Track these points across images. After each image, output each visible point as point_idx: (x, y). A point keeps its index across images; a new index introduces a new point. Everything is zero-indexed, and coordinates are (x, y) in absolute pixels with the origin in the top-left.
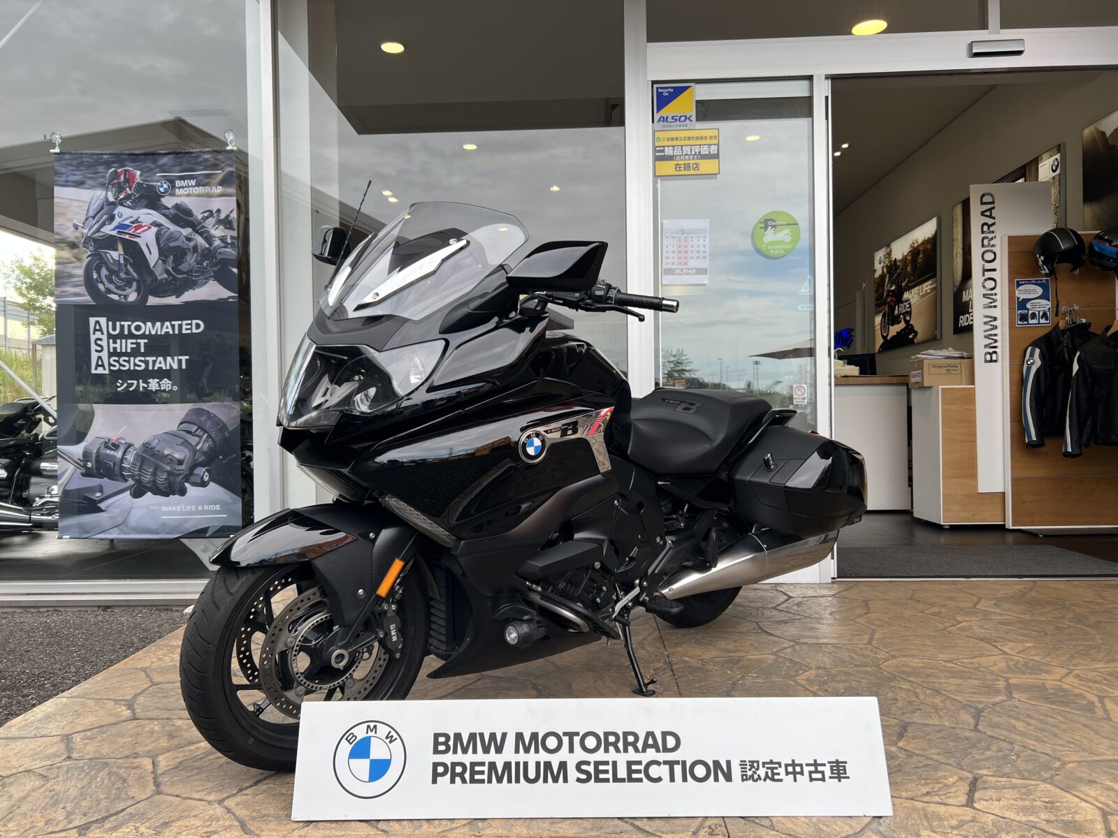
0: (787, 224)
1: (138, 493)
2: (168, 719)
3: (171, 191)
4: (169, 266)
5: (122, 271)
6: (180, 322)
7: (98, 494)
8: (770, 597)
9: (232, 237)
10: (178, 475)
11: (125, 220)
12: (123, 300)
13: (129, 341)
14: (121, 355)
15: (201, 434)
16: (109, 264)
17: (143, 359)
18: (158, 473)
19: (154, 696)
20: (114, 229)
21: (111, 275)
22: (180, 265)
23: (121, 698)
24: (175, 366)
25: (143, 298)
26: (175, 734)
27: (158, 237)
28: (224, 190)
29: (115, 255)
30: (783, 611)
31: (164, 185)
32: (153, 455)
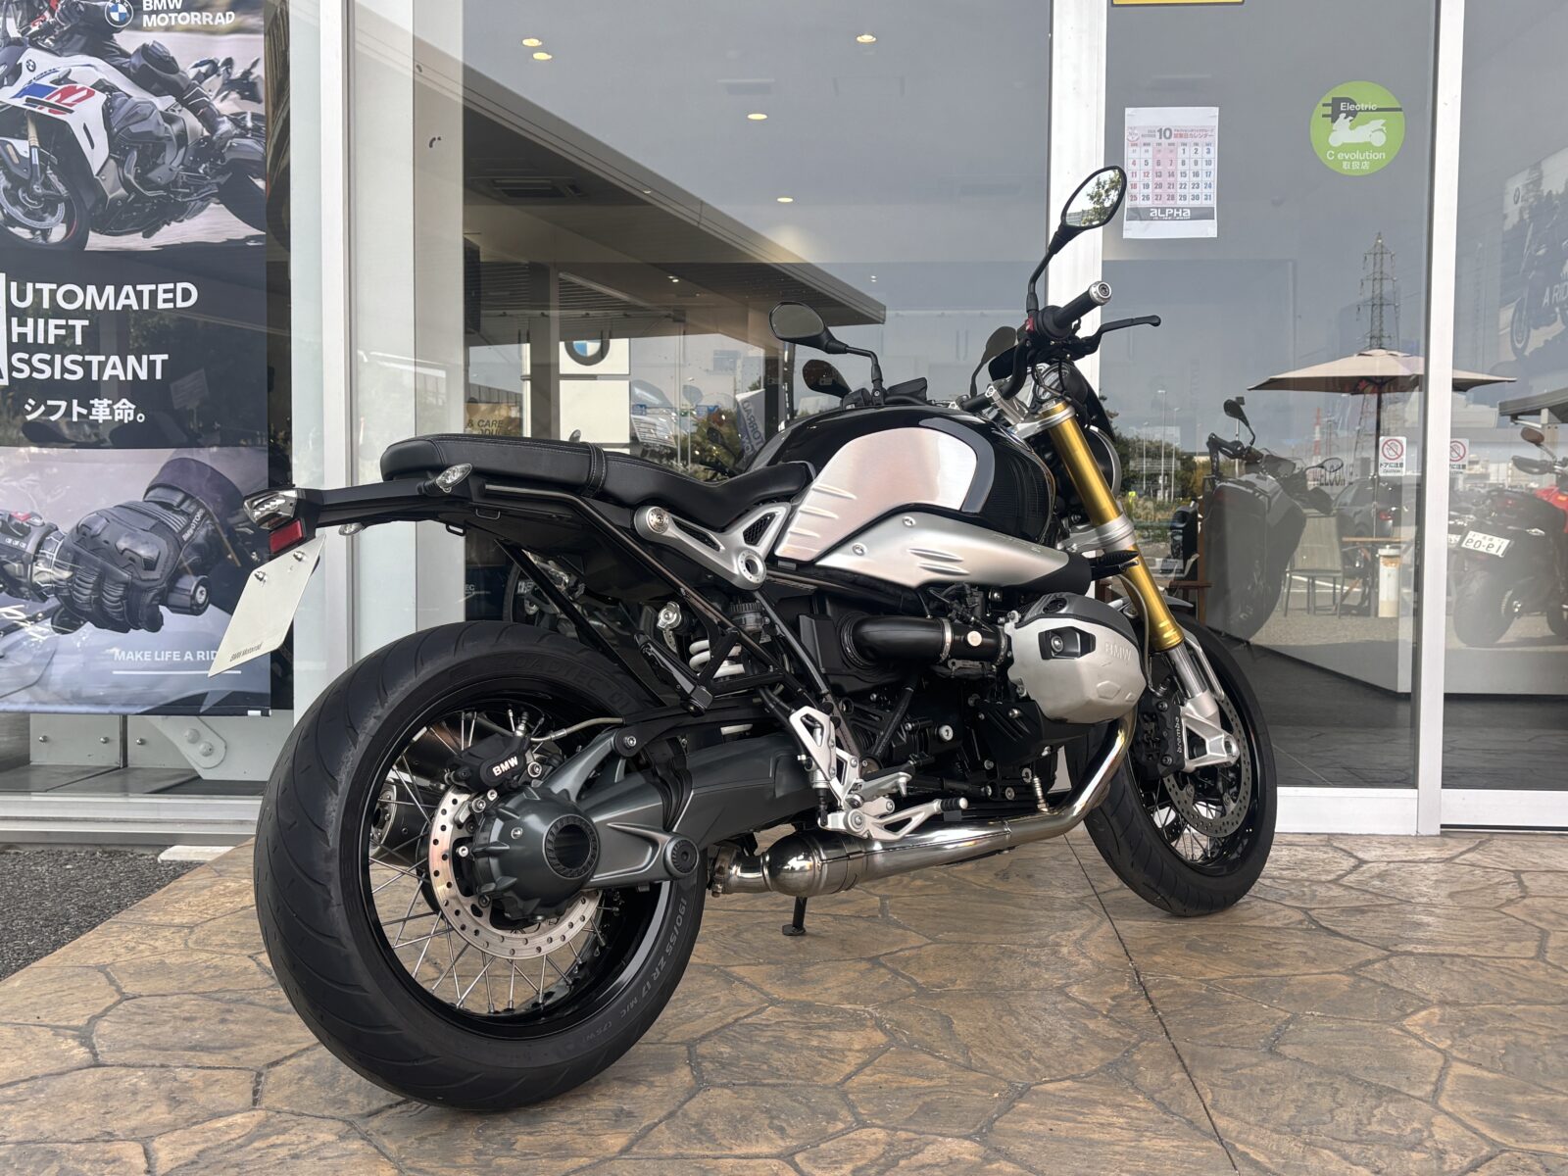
0: (1378, 110)
2: (162, 1066)
4: (129, 172)
5: (37, 180)
6: (153, 287)
8: (1323, 861)
9: (255, 117)
10: (150, 589)
11: (42, 76)
12: (40, 241)
13: (52, 322)
14: (35, 348)
15: (191, 510)
16: (10, 164)
17: (79, 358)
18: (107, 586)
19: (131, 1021)
20: (19, 95)
21: (15, 188)
22: (151, 170)
23: (65, 1023)
24: (143, 375)
25: (76, 240)
26: (180, 1097)
27: (108, 112)
28: (240, 19)
29: (22, 147)
30: (1352, 888)
31: (120, 6)
32: (94, 551)
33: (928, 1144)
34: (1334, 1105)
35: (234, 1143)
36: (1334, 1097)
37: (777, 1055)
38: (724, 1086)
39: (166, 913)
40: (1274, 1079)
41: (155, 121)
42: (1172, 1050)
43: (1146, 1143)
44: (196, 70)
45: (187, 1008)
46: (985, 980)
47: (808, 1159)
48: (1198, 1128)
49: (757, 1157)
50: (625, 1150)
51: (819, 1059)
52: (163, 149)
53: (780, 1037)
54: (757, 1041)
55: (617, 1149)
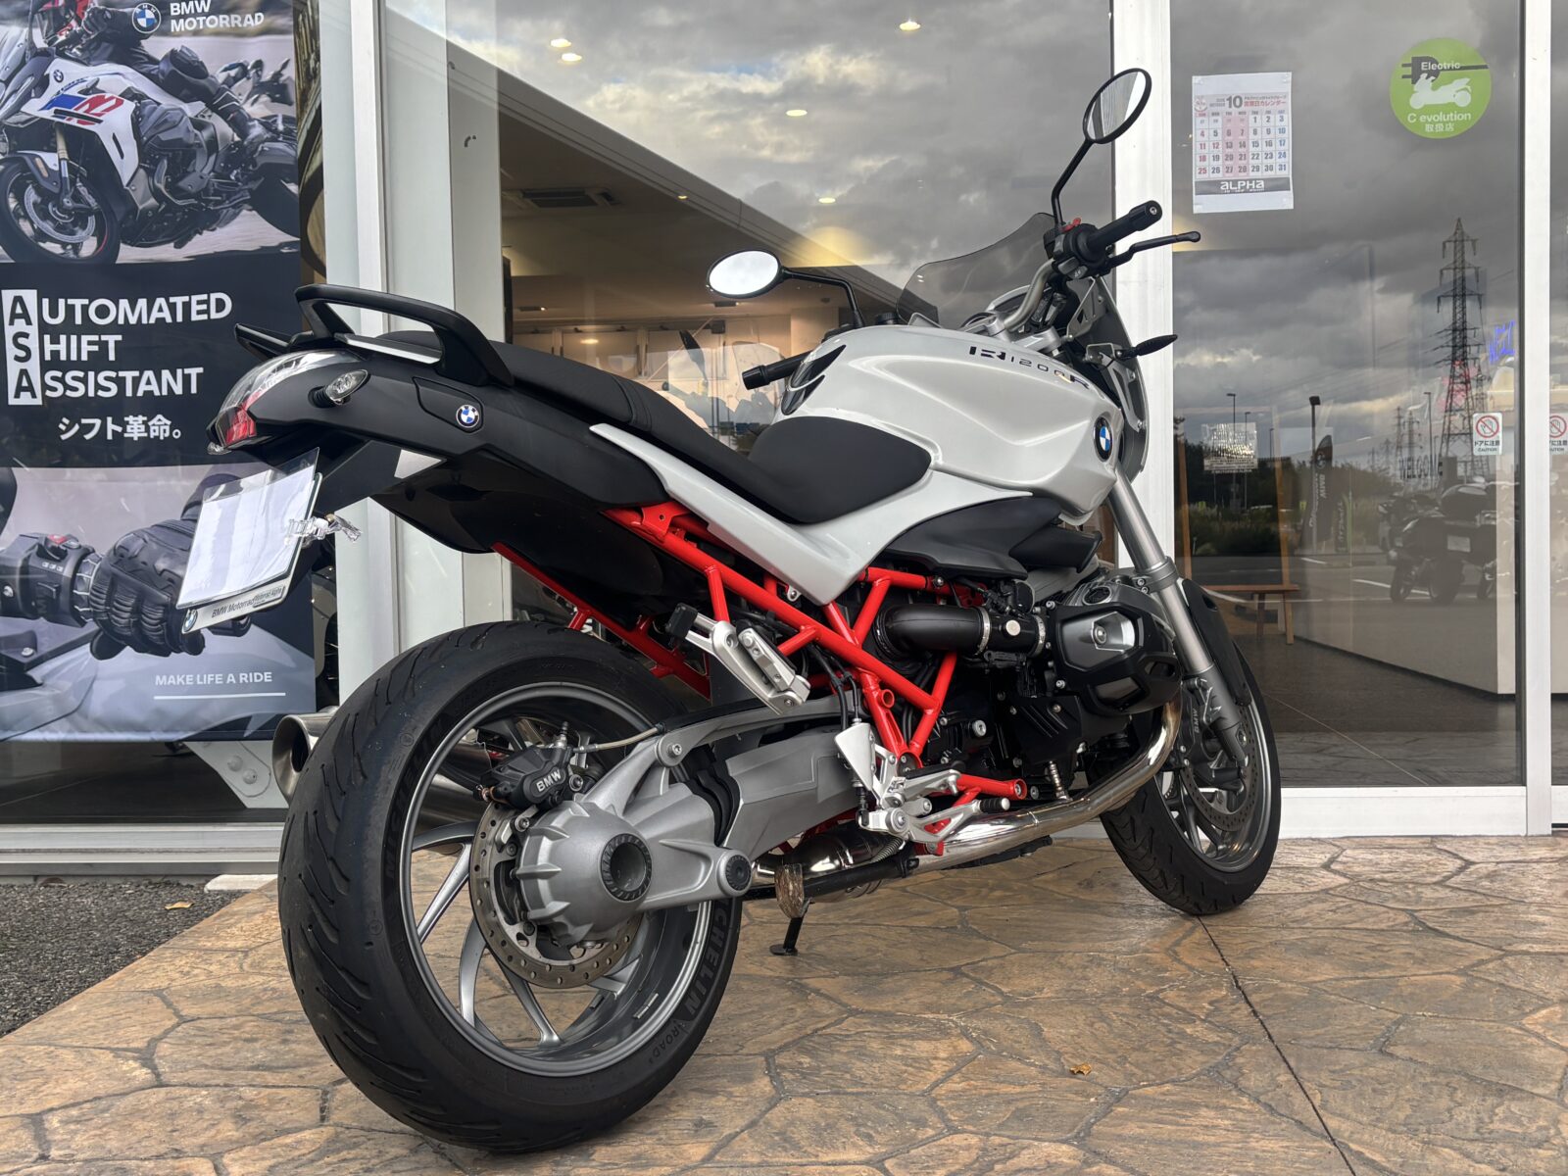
1: (106, 648)
2: (226, 1086)
3: (162, 25)
4: (159, 181)
5: (67, 193)
6: (186, 299)
7: (28, 651)
8: (1427, 863)
9: (286, 120)
11: (70, 86)
12: (71, 255)
13: (85, 339)
14: (68, 366)
16: (39, 179)
17: (113, 374)
18: (146, 610)
19: (190, 1042)
20: (47, 107)
21: (45, 202)
22: (182, 178)
23: (125, 1046)
24: (178, 390)
25: (108, 251)
26: (247, 1114)
27: (137, 120)
28: (269, 20)
29: (51, 160)
30: (1460, 889)
31: (147, 11)
32: (133, 572)
33: (1024, 1149)
34: (1452, 1105)
35: (305, 1158)
36: (1451, 1095)
37: (859, 1064)
38: (805, 1095)
39: (218, 938)
40: (1386, 1079)
41: (184, 128)
42: (1275, 1052)
43: (1254, 1144)
44: (225, 74)
45: (247, 1029)
46: (1074, 987)
47: (899, 1165)
48: (1308, 1129)
49: (845, 1163)
50: (708, 1158)
51: (904, 1068)
52: (193, 156)
53: (861, 1047)
54: (838, 1051)
55: (699, 1158)
